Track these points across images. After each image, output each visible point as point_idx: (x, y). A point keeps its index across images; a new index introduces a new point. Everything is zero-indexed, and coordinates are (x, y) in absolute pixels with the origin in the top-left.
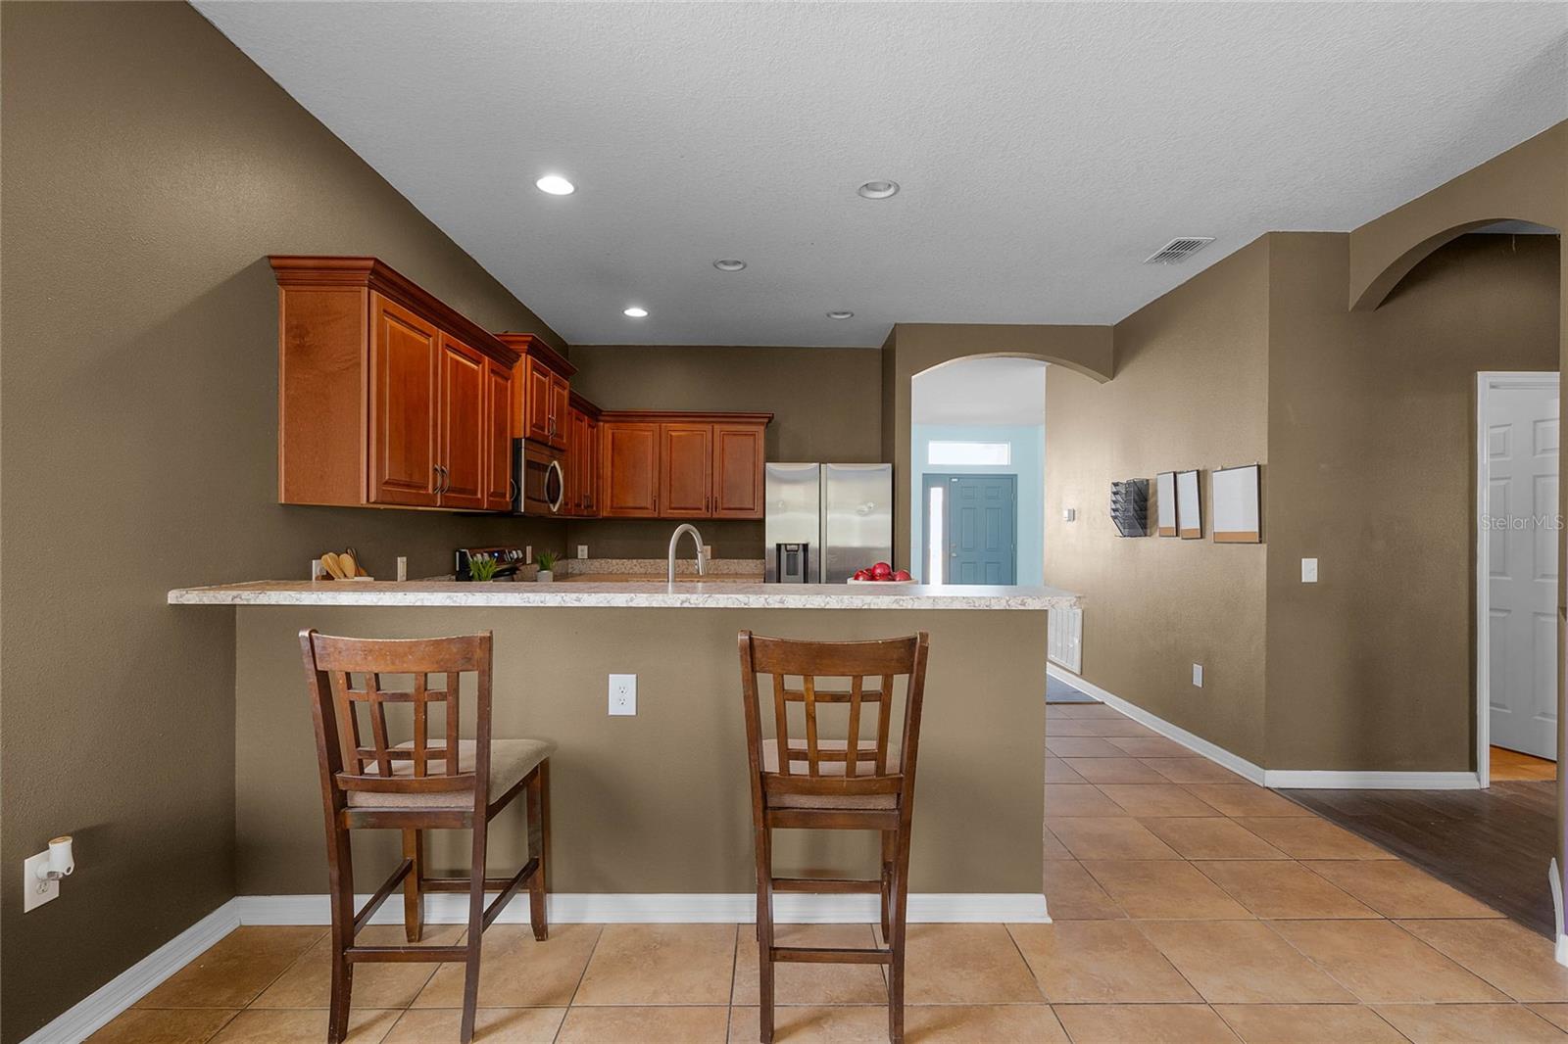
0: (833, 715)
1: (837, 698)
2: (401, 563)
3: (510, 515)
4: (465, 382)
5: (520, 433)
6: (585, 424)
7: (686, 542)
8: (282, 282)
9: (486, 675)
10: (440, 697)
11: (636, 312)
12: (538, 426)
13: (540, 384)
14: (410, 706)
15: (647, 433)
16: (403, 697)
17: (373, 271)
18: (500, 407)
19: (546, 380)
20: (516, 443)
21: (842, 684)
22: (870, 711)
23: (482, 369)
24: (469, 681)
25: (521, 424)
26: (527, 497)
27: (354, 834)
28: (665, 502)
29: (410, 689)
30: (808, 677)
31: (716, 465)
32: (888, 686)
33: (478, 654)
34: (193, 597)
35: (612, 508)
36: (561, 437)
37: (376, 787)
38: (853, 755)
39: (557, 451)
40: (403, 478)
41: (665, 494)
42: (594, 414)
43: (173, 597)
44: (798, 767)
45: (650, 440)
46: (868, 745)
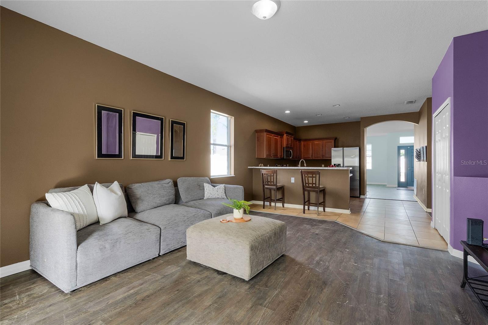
0: (310, 179)
1: (311, 177)
2: (268, 165)
3: (283, 159)
4: (276, 140)
5: (284, 146)
6: (298, 142)
7: (302, 162)
8: (256, 132)
9: (277, 174)
10: (272, 176)
11: (306, 122)
12: (287, 145)
13: (288, 138)
14: (270, 177)
15: (310, 143)
16: (269, 176)
17: (266, 130)
18: (281, 142)
19: (289, 137)
20: (284, 148)
21: (311, 176)
22: (314, 179)
23: (278, 138)
24: (275, 174)
25: (285, 145)
26: (286, 156)
27: (265, 189)
28: (314, 156)
29: (270, 175)
30: (308, 175)
31: (324, 149)
32: (316, 176)
33: (276, 172)
34: (250, 167)
35: (304, 157)
36: (292, 146)
37: (267, 185)
38: (313, 184)
39: (291, 148)
40: (269, 154)
41: (314, 155)
42: (300, 140)
43: (248, 167)
44: (307, 185)
45: (311, 144)
46: (314, 182)
